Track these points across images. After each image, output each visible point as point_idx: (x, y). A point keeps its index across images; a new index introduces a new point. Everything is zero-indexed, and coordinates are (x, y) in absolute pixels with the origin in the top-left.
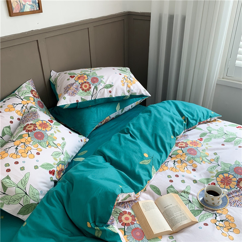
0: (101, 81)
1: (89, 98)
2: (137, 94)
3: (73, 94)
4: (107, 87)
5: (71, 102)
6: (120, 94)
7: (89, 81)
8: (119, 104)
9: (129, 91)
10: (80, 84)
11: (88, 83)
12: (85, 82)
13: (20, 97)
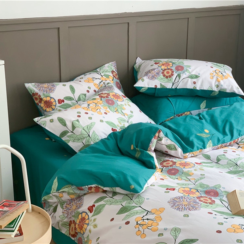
0: (187, 70)
1: (169, 86)
2: (228, 91)
3: (153, 78)
4: (191, 77)
5: (149, 86)
6: (206, 88)
7: (174, 68)
8: (205, 101)
9: (217, 86)
10: (162, 70)
11: (171, 70)
12: (169, 69)
13: (100, 74)
